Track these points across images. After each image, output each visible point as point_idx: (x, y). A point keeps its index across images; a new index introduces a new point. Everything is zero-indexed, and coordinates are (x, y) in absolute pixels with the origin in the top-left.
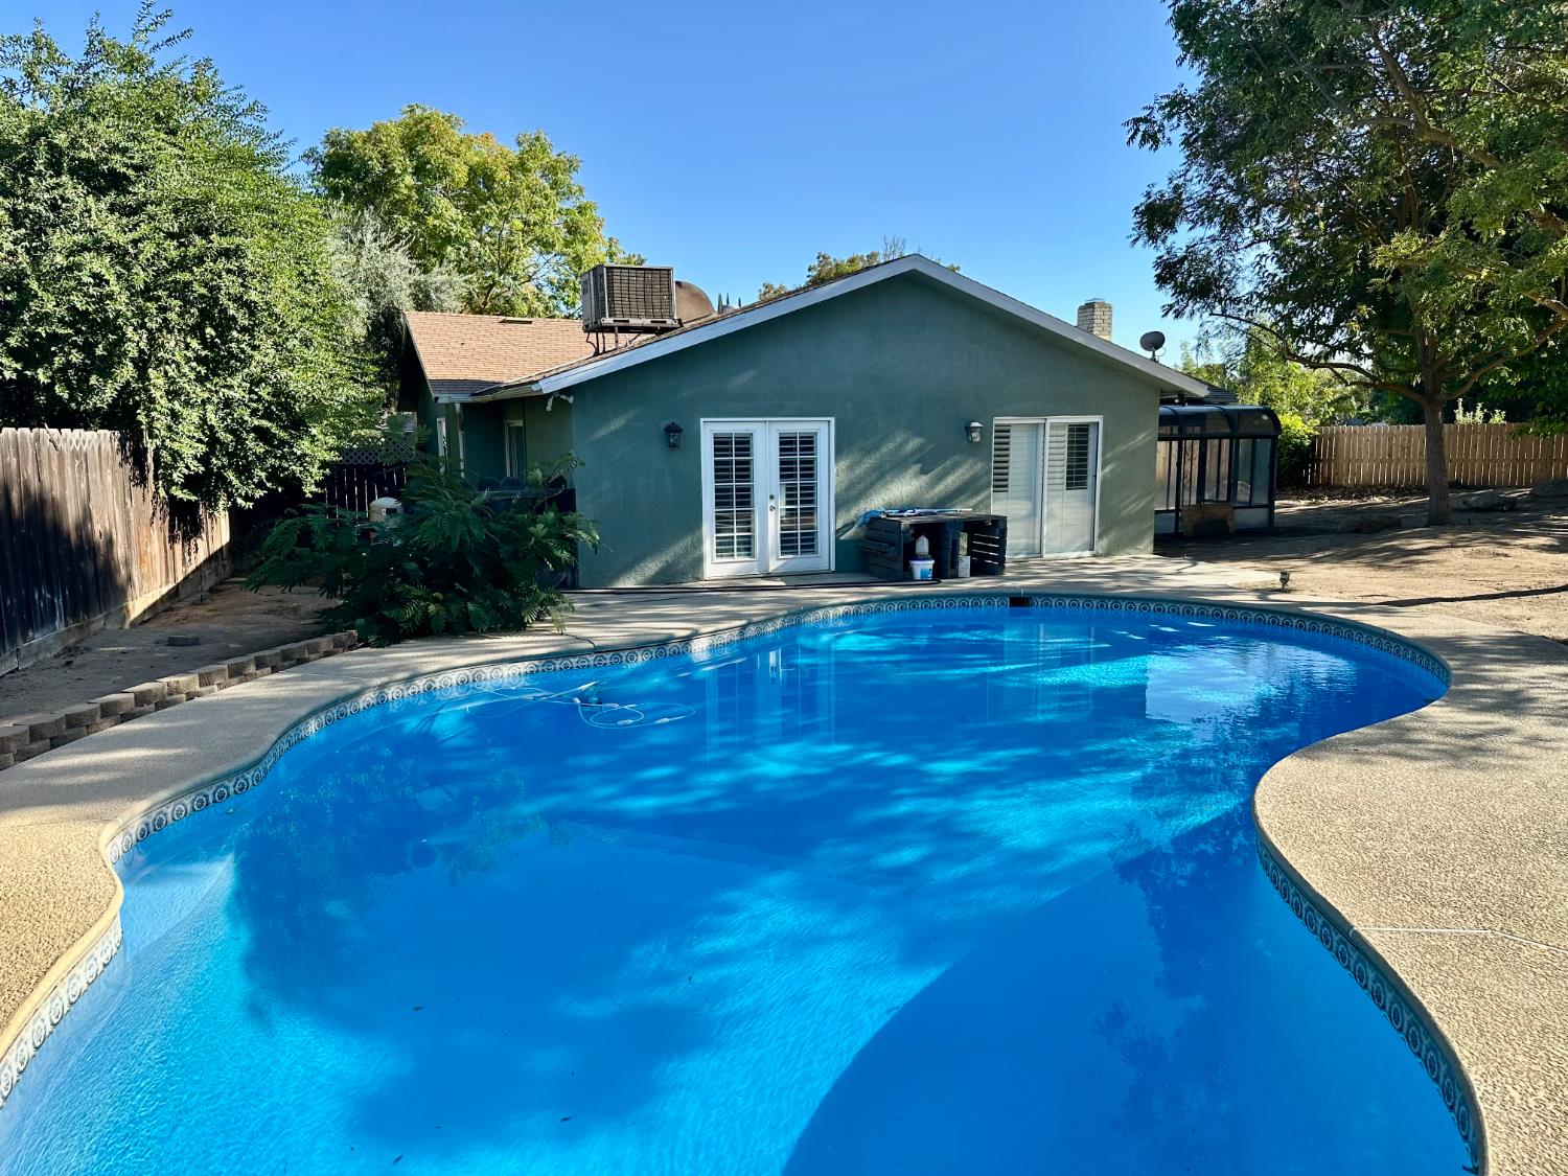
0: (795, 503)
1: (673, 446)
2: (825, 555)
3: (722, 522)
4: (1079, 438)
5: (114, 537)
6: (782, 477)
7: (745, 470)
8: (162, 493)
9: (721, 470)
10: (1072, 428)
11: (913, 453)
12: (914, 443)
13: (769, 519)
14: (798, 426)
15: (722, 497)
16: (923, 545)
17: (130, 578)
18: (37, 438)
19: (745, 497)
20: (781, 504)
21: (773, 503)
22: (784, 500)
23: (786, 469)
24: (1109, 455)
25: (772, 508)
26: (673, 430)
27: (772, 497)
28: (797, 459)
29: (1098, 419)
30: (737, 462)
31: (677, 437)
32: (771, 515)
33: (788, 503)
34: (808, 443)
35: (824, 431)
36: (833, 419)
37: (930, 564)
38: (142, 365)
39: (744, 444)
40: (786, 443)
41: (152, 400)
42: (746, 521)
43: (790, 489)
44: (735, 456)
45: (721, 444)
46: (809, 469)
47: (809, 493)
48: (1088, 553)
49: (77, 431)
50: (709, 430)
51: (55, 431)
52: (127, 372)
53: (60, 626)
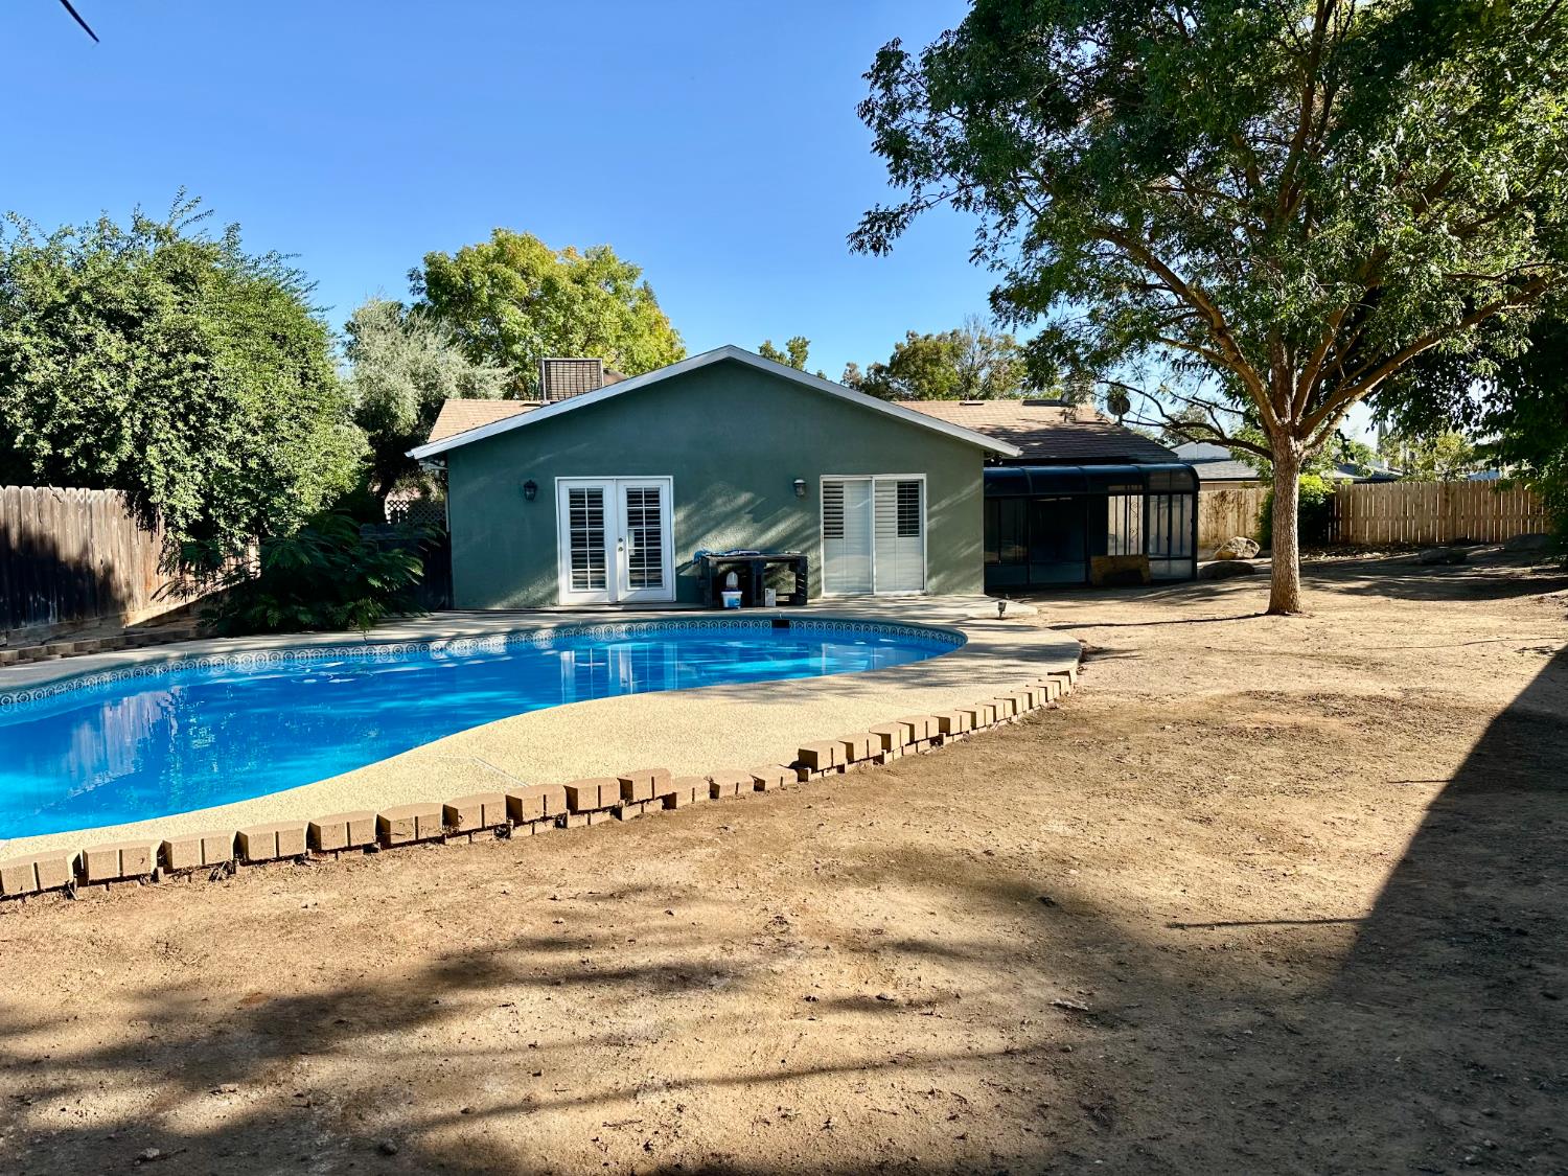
0: (642, 545)
1: (531, 499)
2: (669, 589)
3: (578, 561)
4: (908, 493)
5: (117, 565)
6: (630, 524)
7: (597, 520)
8: (171, 536)
9: (576, 518)
10: (901, 485)
11: (746, 505)
12: (744, 497)
13: (619, 557)
14: (644, 483)
15: (577, 540)
16: (732, 579)
17: (130, 596)
18: (41, 493)
19: (598, 539)
20: (629, 546)
21: (621, 545)
22: (633, 542)
23: (634, 518)
24: (935, 508)
25: (621, 549)
26: (531, 486)
27: (620, 540)
28: (642, 509)
29: (922, 476)
30: (590, 512)
31: (536, 493)
32: (620, 555)
33: (636, 545)
34: (653, 496)
35: (665, 486)
36: (671, 477)
37: (738, 595)
38: (141, 443)
39: (596, 497)
40: (633, 497)
41: (152, 467)
42: (599, 559)
43: (638, 534)
44: (588, 509)
45: (576, 497)
46: (654, 516)
47: (655, 537)
48: (918, 592)
49: (82, 490)
50: (563, 488)
51: (60, 489)
52: (127, 449)
53: (52, 621)
